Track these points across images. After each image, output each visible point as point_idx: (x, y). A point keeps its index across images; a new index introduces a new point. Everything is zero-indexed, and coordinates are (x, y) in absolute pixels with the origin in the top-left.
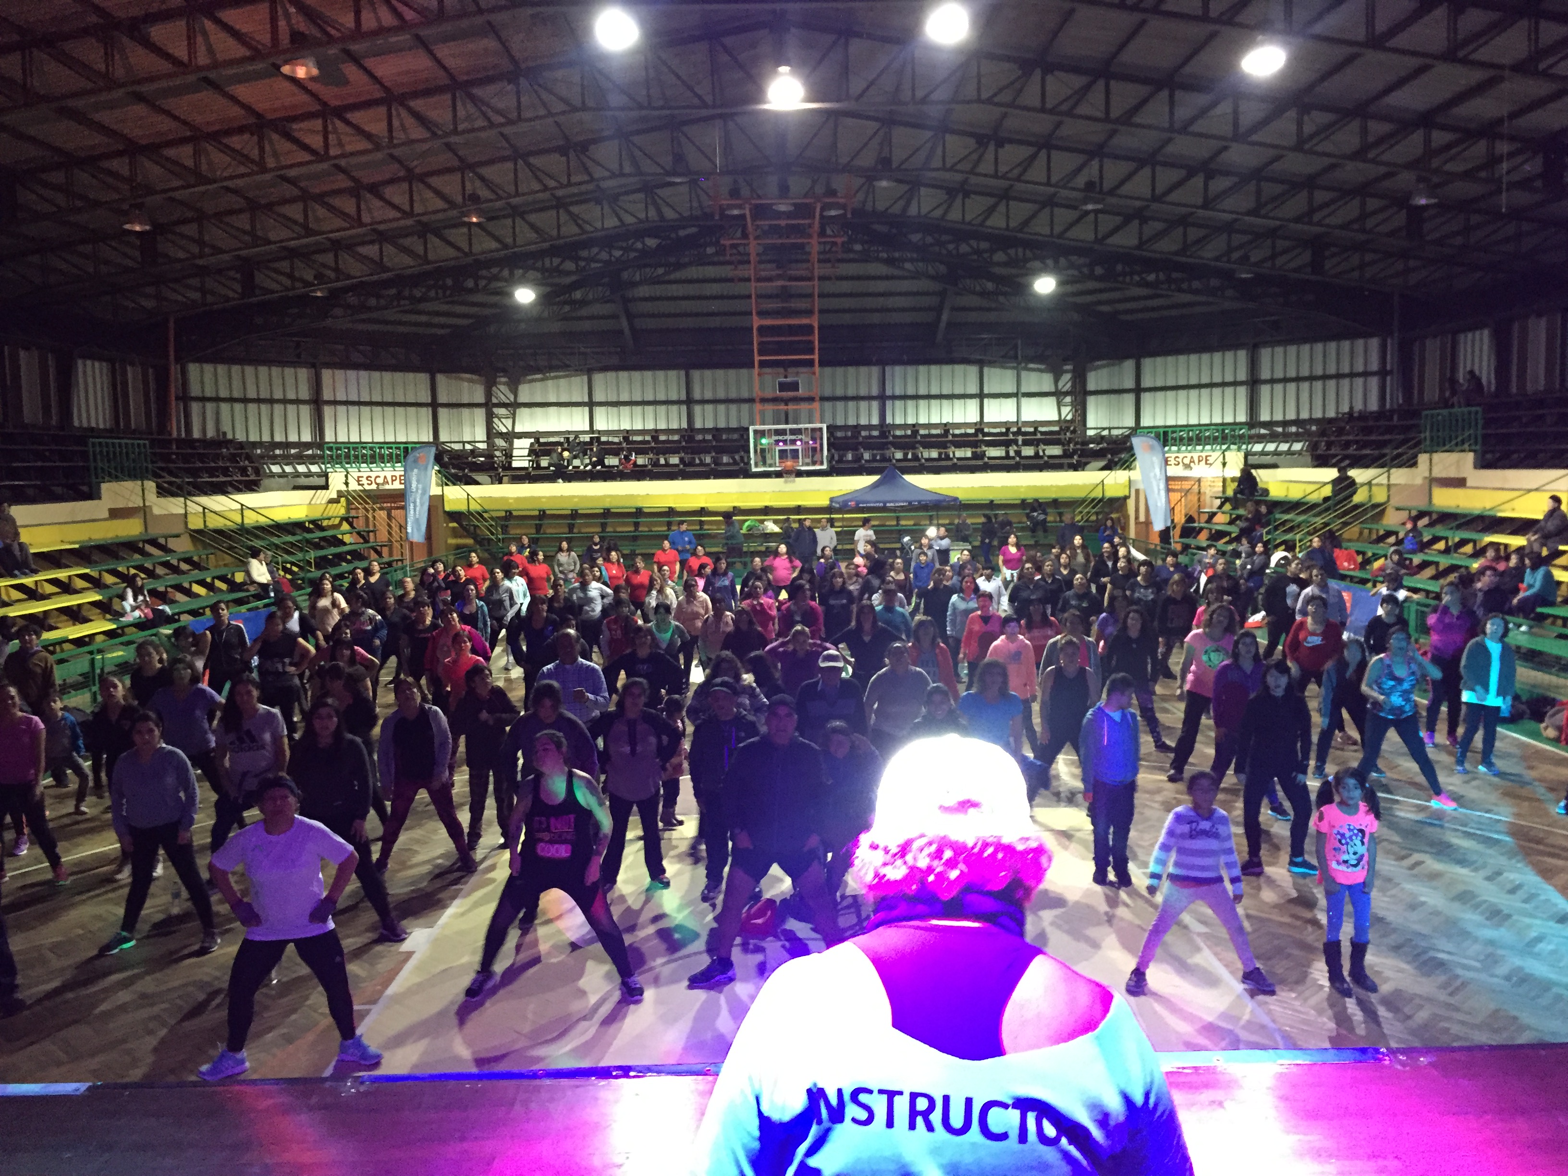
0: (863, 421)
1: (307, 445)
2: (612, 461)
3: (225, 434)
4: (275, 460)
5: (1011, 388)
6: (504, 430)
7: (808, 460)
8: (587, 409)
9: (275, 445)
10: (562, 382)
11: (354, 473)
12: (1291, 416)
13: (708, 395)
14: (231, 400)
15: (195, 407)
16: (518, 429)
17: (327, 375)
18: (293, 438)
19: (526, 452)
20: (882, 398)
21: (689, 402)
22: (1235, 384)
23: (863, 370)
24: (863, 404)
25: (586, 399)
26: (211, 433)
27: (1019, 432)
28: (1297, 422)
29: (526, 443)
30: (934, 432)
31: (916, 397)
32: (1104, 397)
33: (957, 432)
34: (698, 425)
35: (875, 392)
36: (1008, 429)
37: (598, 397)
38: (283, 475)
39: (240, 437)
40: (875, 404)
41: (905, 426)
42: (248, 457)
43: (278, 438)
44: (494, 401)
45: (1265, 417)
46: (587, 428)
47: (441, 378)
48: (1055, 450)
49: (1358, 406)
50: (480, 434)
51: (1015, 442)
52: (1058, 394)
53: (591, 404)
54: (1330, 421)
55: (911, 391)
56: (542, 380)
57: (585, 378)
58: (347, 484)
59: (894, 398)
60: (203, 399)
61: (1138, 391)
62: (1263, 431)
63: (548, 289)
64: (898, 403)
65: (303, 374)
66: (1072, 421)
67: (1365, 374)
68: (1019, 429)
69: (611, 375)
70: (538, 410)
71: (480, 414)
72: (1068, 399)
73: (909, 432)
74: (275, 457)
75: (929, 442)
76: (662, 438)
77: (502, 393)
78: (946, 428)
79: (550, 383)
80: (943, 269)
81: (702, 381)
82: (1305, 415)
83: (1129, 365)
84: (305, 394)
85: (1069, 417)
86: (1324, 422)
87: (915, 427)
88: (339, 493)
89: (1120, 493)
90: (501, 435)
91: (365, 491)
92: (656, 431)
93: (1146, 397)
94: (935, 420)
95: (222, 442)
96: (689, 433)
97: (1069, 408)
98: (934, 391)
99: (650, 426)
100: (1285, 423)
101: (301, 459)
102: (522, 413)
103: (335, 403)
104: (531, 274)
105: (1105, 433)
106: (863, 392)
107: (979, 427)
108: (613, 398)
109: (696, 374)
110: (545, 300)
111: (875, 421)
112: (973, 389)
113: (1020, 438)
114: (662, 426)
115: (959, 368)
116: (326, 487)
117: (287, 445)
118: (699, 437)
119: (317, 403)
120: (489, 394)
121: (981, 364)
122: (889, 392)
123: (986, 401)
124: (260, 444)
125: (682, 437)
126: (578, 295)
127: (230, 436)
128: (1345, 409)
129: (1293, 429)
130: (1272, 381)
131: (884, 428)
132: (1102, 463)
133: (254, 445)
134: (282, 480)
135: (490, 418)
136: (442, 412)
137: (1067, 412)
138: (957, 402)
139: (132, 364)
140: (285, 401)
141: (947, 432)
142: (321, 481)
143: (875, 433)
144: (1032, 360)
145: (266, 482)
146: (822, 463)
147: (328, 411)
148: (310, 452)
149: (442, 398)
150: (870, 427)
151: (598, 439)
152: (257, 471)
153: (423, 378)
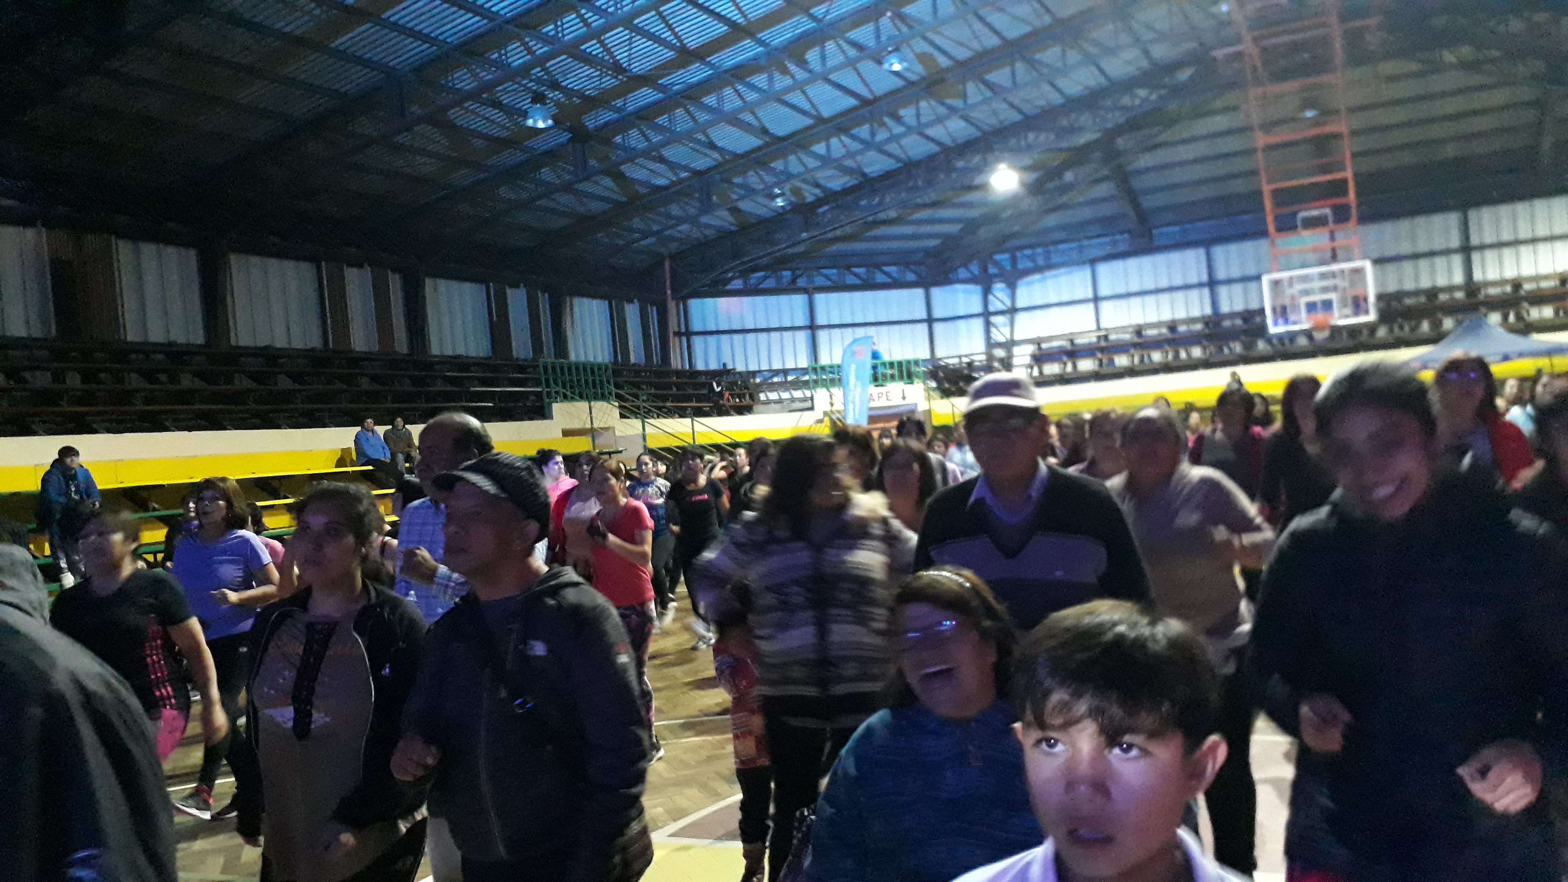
0: (1441, 282)
1: (805, 371)
2: (1122, 361)
3: (724, 365)
4: (773, 387)
6: (1002, 339)
7: (1348, 311)
8: (1092, 306)
9: (773, 373)
10: (1063, 279)
11: (838, 394)
13: (1236, 274)
14: (731, 332)
15: (697, 341)
16: (1017, 336)
18: (790, 365)
20: (1466, 250)
21: (1212, 284)
23: (1437, 218)
24: (1439, 261)
25: (1091, 295)
26: (713, 366)
30: (1545, 284)
31: (1516, 243)
34: (1225, 309)
35: (1455, 243)
37: (1104, 290)
38: (780, 401)
39: (740, 368)
40: (1456, 259)
41: (1502, 282)
42: (746, 385)
43: (777, 366)
44: (992, 309)
46: (1094, 327)
47: (937, 293)
50: (978, 345)
53: (1096, 300)
55: (1506, 236)
56: (1039, 280)
57: (1088, 270)
58: (832, 404)
59: (1482, 247)
60: (705, 333)
64: (1490, 255)
65: (797, 300)
69: (1118, 264)
70: (1038, 314)
71: (978, 324)
74: (773, 384)
75: (1540, 299)
76: (1182, 329)
77: (999, 300)
79: (1050, 283)
81: (1227, 260)
84: (800, 320)
88: (825, 414)
90: (999, 345)
92: (1174, 322)
94: (1546, 269)
95: (722, 372)
96: (1214, 321)
98: (1541, 231)
99: (1167, 317)
101: (798, 385)
102: (1020, 317)
103: (828, 327)
106: (1438, 244)
108: (1121, 290)
109: (1219, 250)
110: (1034, 186)
114: (1181, 315)
116: (811, 408)
117: (785, 372)
118: (1227, 323)
119: (812, 327)
120: (986, 303)
122: (1475, 240)
124: (758, 373)
125: (1206, 325)
126: (1069, 176)
127: (730, 366)
131: (1471, 288)
133: (754, 374)
134: (778, 406)
135: (988, 328)
136: (938, 327)
139: (630, 301)
140: (781, 329)
142: (808, 404)
143: (1460, 295)
145: (759, 406)
147: (822, 335)
148: (805, 377)
149: (938, 313)
150: (1451, 289)
151: (1106, 337)
152: (752, 397)
153: (917, 294)
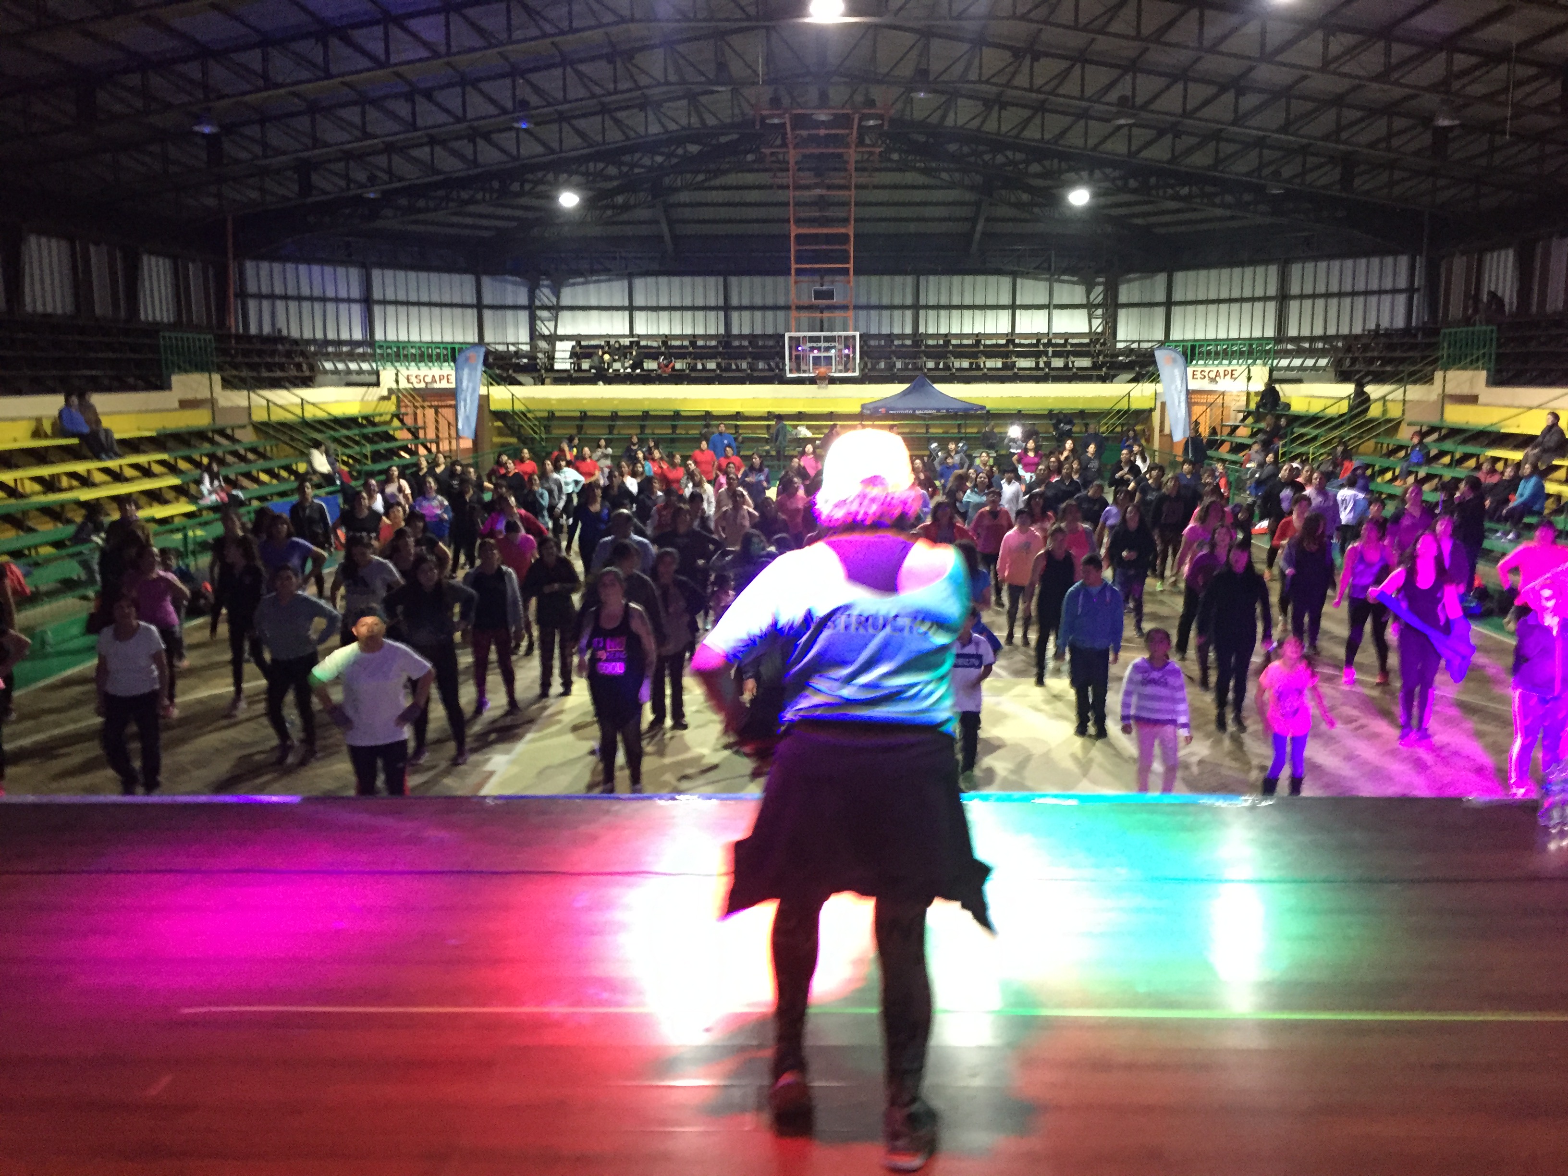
0: (897, 331)
1: (359, 344)
2: (650, 365)
3: (280, 331)
4: (328, 357)
5: (1044, 301)
6: (547, 333)
7: (841, 367)
8: (627, 313)
9: (327, 342)
10: (603, 285)
11: (403, 372)
12: (1318, 331)
13: (745, 302)
14: (286, 297)
15: (252, 304)
16: (561, 331)
17: (376, 274)
18: (345, 336)
19: (568, 355)
20: (916, 308)
21: (727, 308)
22: (1265, 299)
23: (898, 279)
24: (897, 313)
25: (627, 304)
26: (267, 329)
27: (1049, 344)
28: (1324, 338)
29: (568, 345)
30: (965, 342)
31: (950, 307)
32: (1135, 310)
33: (988, 342)
34: (735, 331)
35: (909, 301)
36: (1039, 341)
37: (639, 301)
38: (336, 372)
39: (295, 334)
40: (909, 314)
41: (937, 336)
42: (303, 354)
43: (331, 335)
44: (538, 303)
45: (1293, 332)
46: (627, 332)
47: (486, 281)
48: (1085, 362)
49: (1385, 324)
50: (523, 336)
51: (1046, 353)
52: (1089, 307)
53: (631, 309)
54: (1357, 337)
55: (944, 301)
56: (583, 284)
57: (626, 283)
58: (397, 382)
59: (927, 307)
60: (260, 296)
61: (1169, 304)
62: (1290, 347)
63: (591, 194)
64: (932, 313)
65: (354, 273)
66: (1102, 333)
67: (1395, 291)
68: (1050, 340)
69: (651, 280)
70: (580, 314)
71: (524, 316)
72: (1099, 312)
73: (941, 342)
74: (328, 354)
75: (961, 353)
76: (700, 343)
77: (545, 296)
78: (978, 338)
79: (592, 287)
80: (978, 179)
81: (740, 286)
82: (1332, 331)
83: (1161, 279)
84: (356, 293)
85: (1099, 330)
86: (1351, 340)
87: (947, 337)
88: (391, 391)
89: (1146, 406)
90: (544, 337)
91: (415, 389)
92: (694, 336)
93: (1176, 311)
94: (967, 330)
95: (278, 338)
96: (726, 339)
97: (1100, 321)
98: (968, 301)
99: (688, 331)
100: (1312, 339)
101: (353, 356)
102: (565, 315)
103: (385, 302)
104: (576, 178)
105: (1135, 346)
106: (897, 301)
107: (1011, 338)
108: (652, 303)
109: (734, 280)
110: (589, 204)
111: (908, 330)
112: (1006, 300)
113: (1050, 350)
114: (700, 331)
115: (992, 279)
116: (377, 384)
117: (339, 343)
118: (736, 343)
119: (368, 302)
120: (532, 296)
121: (1015, 275)
122: (922, 302)
123: (1018, 312)
124: (314, 341)
125: (720, 342)
126: (620, 200)
127: (285, 333)
128: (1372, 326)
129: (1320, 345)
130: (1302, 297)
131: (917, 338)
132: (1131, 376)
133: (308, 342)
134: (335, 377)
135: (533, 321)
136: (487, 314)
137: (1098, 325)
138: (989, 313)
139: (194, 261)
140: (337, 300)
141: (978, 342)
142: (373, 379)
143: (908, 342)
144: (1065, 272)
145: (320, 378)
146: (854, 371)
147: (377, 310)
148: (360, 350)
149: (487, 300)
150: (902, 336)
151: (638, 343)
152: (312, 368)
153: (468, 280)
